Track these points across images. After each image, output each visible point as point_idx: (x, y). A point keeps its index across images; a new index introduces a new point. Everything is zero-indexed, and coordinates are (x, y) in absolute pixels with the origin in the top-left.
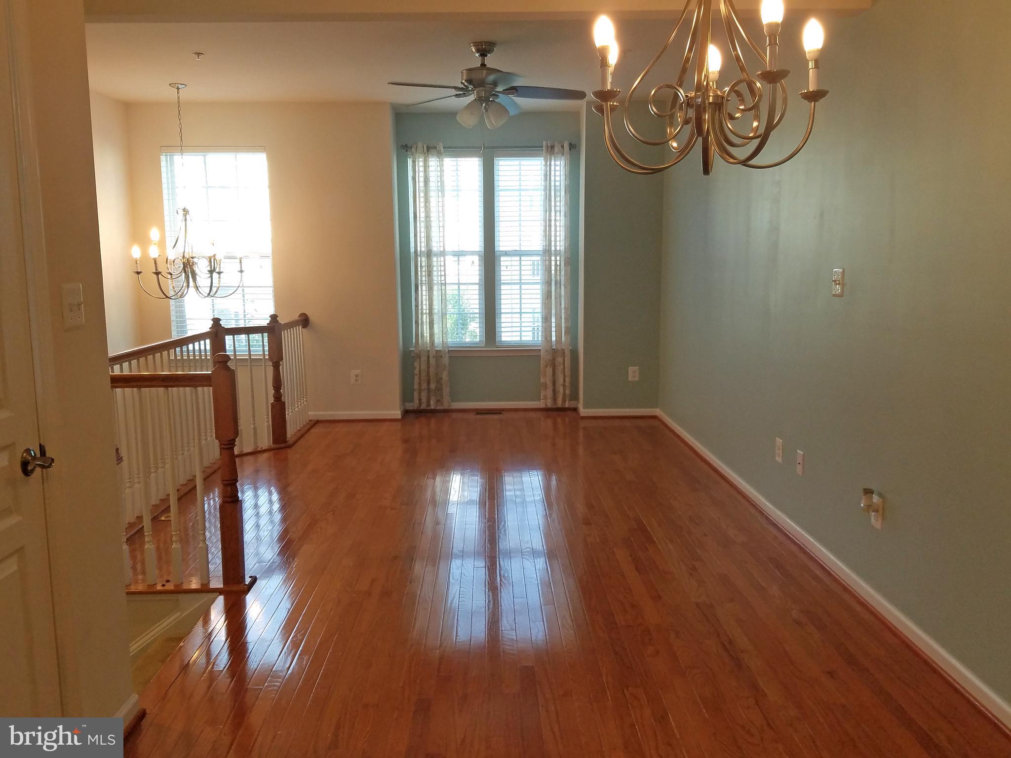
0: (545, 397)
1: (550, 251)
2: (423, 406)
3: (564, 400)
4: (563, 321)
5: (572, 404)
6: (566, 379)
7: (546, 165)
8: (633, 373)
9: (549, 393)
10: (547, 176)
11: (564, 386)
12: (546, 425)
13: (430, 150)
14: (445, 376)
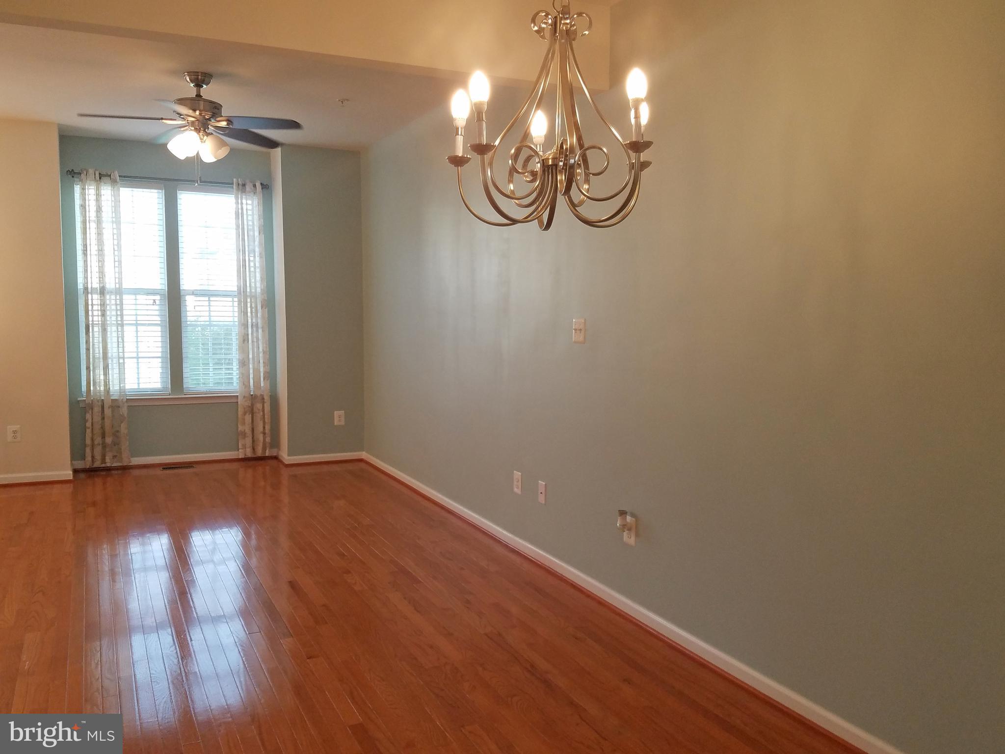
0: (244, 447)
1: (245, 291)
2: (97, 464)
3: (264, 449)
4: (262, 365)
5: (274, 452)
6: (266, 427)
7: (237, 203)
8: (339, 418)
9: (248, 441)
10: (239, 215)
11: (264, 433)
12: (246, 475)
13: (102, 177)
14: (123, 429)
